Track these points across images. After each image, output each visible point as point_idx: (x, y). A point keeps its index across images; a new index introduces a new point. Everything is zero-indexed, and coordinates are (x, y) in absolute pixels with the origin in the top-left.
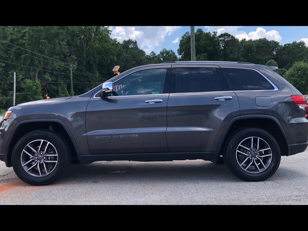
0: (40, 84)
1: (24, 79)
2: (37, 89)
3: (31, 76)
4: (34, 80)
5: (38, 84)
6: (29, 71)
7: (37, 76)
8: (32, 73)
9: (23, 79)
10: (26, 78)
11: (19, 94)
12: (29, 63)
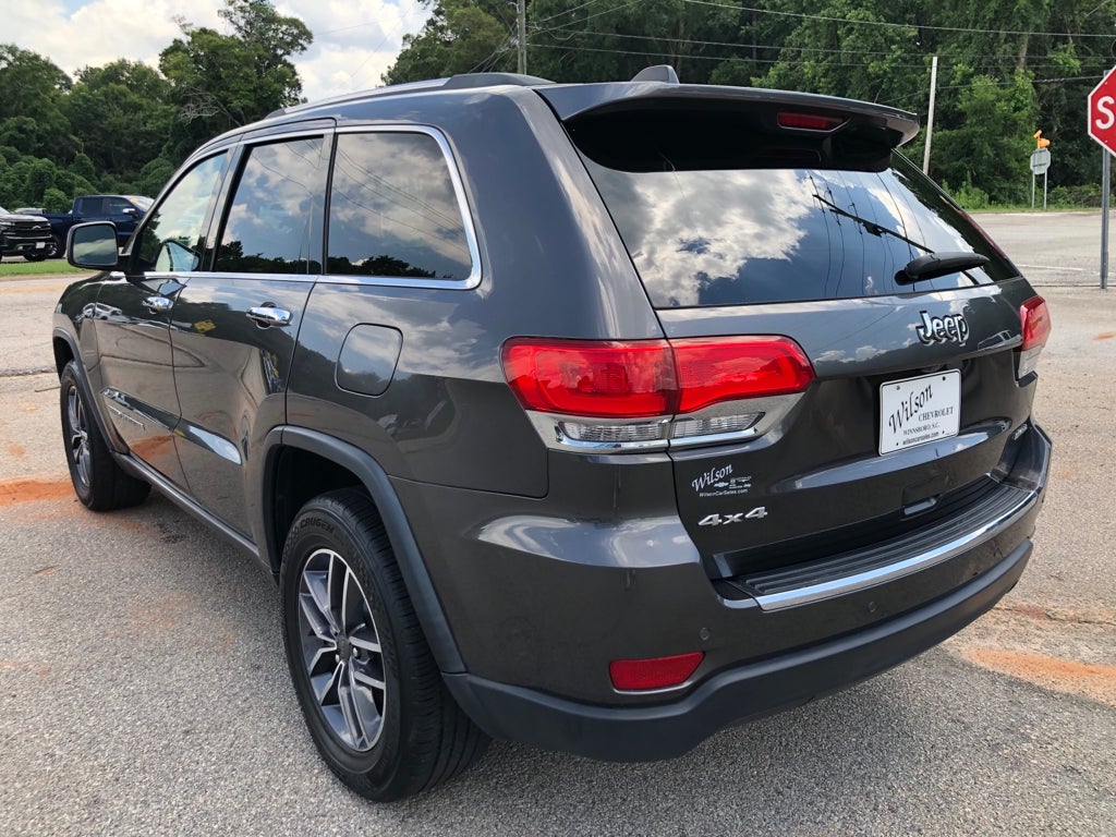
0: (1031, 90)
1: (972, 75)
2: (1017, 109)
3: (997, 61)
4: (1007, 76)
5: (1023, 91)
6: (992, 44)
7: (1023, 60)
8: (1003, 51)
9: (967, 79)
10: (978, 71)
11: (945, 135)
12: (996, 12)
